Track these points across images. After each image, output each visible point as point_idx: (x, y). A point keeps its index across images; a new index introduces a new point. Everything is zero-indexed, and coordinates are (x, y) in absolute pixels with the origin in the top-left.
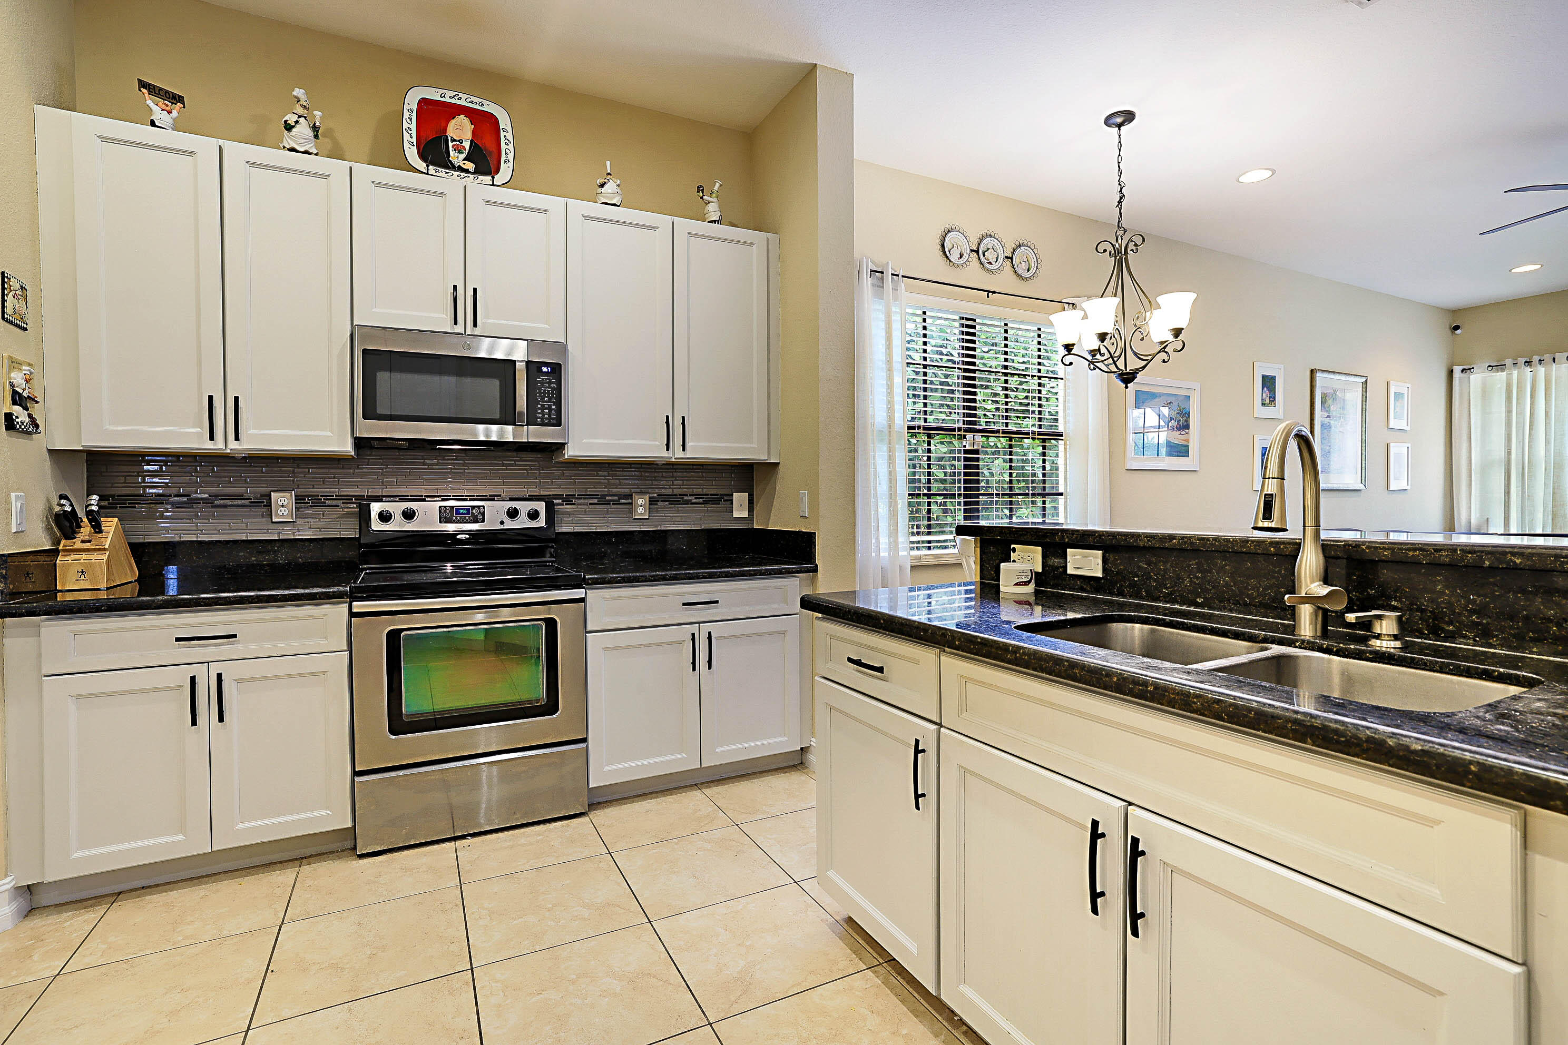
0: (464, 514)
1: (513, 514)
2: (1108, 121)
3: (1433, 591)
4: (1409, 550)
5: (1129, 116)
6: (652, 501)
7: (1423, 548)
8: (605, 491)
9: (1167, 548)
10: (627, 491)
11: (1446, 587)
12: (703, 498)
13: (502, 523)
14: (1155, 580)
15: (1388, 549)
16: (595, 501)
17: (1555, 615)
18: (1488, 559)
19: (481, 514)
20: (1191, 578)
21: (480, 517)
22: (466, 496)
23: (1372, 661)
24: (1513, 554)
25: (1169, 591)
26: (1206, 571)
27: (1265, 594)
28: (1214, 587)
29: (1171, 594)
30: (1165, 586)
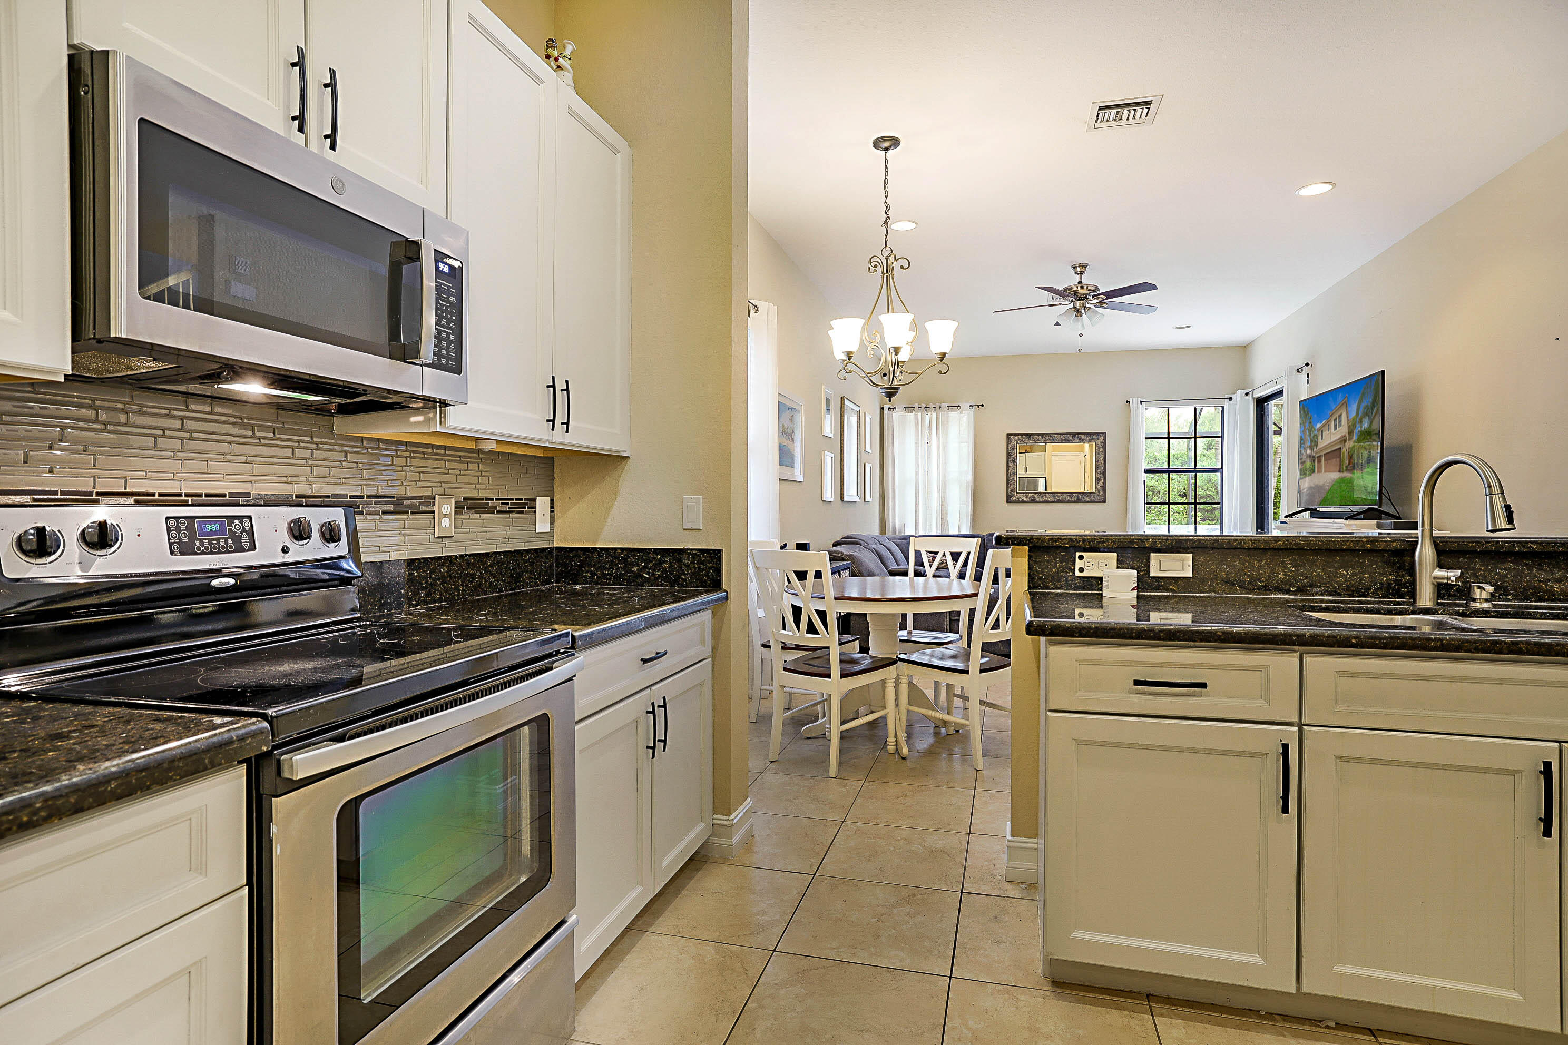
0: (215, 533)
1: (299, 532)
2: (877, 144)
3: (1474, 569)
4: (1469, 542)
5: (895, 142)
6: (459, 508)
7: (1478, 541)
8: (401, 492)
9: (1272, 549)
10: (428, 493)
11: (1482, 565)
12: (508, 504)
13: (285, 550)
14: (1249, 576)
15: (1455, 542)
16: (389, 507)
17: (1543, 578)
18: (1518, 546)
19: (246, 532)
20: (1285, 572)
21: (246, 541)
22: (187, 495)
23: (1495, 617)
24: (1532, 542)
25: (1263, 584)
26: (1299, 565)
27: (1352, 580)
28: (1306, 578)
29: (1265, 586)
30: (1259, 580)
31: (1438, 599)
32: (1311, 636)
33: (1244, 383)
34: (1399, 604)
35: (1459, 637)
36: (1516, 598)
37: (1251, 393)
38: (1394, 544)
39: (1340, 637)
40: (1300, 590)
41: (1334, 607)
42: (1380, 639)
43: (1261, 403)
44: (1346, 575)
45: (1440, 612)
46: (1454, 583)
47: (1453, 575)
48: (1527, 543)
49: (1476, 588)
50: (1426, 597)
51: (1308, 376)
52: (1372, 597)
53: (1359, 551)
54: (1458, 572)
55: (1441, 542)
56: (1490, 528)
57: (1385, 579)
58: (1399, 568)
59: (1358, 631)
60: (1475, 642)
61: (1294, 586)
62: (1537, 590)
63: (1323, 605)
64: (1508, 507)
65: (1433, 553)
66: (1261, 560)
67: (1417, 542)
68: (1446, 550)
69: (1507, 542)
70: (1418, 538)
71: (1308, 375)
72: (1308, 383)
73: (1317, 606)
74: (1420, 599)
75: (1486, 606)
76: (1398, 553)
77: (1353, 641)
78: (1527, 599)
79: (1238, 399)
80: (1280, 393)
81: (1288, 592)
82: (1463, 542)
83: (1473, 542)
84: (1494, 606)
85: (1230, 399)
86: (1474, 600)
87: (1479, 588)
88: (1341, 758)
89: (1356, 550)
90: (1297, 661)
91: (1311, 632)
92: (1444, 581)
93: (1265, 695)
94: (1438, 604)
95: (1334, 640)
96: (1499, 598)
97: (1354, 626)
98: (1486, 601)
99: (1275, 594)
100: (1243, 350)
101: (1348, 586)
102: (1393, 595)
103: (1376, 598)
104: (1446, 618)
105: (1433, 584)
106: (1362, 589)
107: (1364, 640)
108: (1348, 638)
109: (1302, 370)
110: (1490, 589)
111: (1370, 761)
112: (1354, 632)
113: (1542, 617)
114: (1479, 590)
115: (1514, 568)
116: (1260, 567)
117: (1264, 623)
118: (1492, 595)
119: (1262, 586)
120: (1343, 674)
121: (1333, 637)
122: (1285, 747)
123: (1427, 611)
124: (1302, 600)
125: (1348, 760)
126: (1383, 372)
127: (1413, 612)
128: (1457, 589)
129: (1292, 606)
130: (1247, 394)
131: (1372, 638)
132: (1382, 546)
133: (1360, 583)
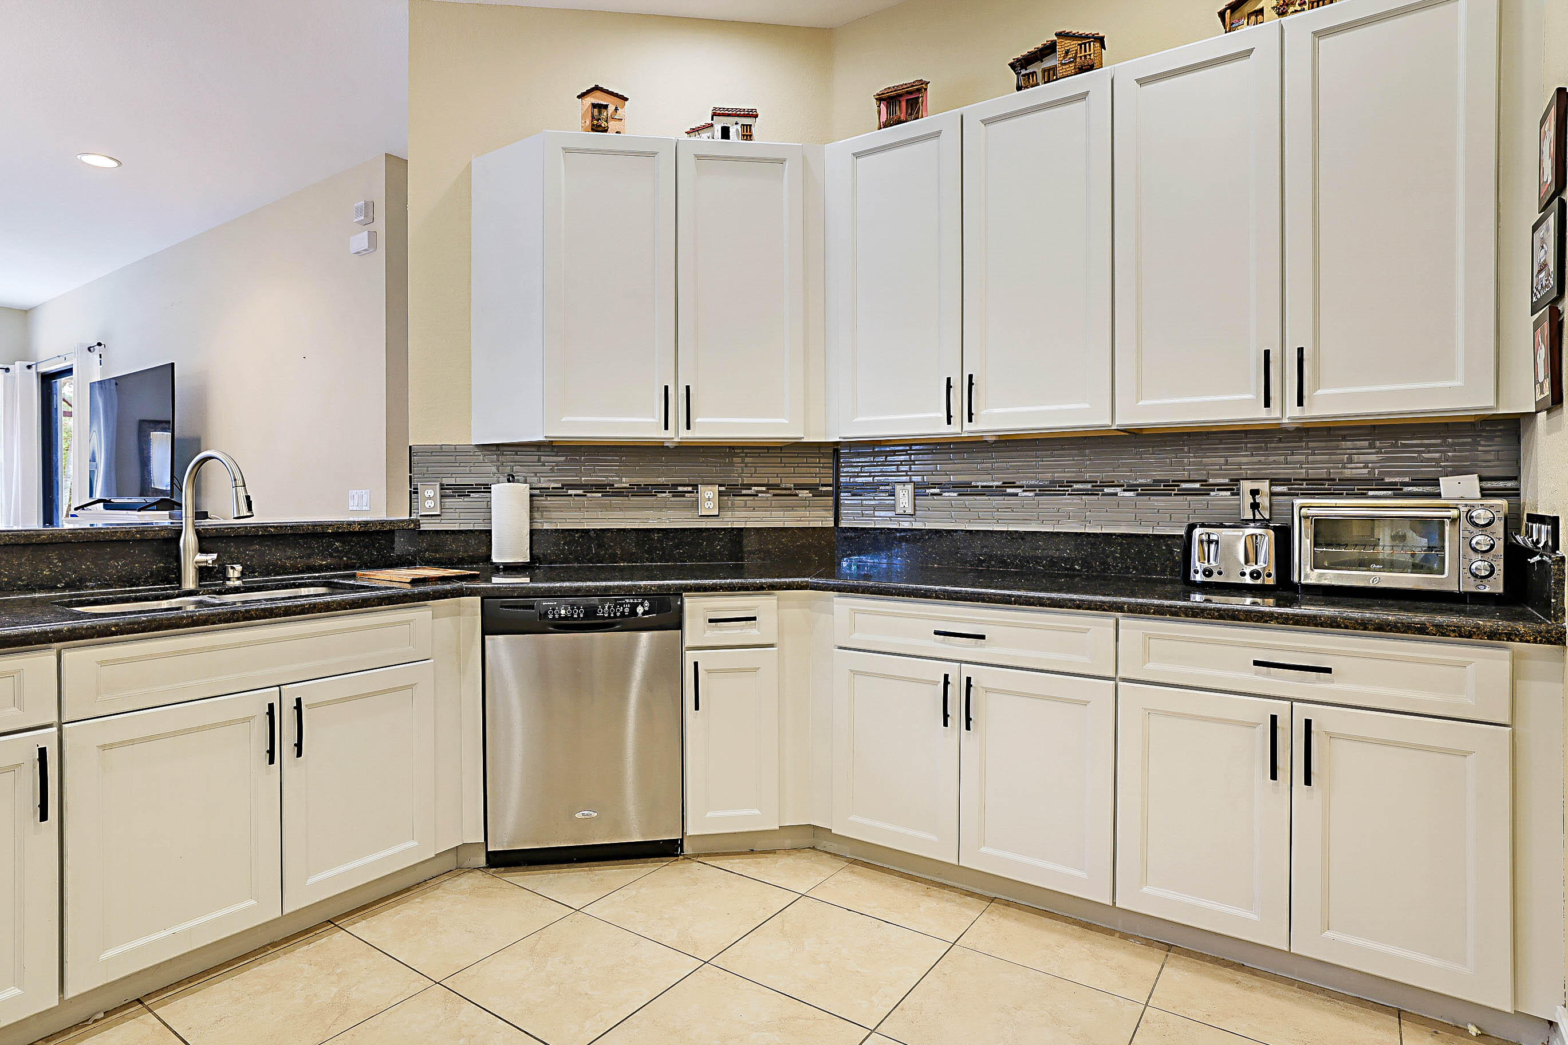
3: (230, 552)
9: (35, 543)
11: (236, 549)
17: (279, 555)
18: (261, 531)
20: (50, 568)
23: (243, 592)
24: (271, 527)
25: (25, 583)
26: (66, 560)
27: (123, 570)
28: (75, 572)
29: (28, 585)
30: (20, 579)
31: (200, 581)
32: (69, 630)
33: (26, 356)
34: (167, 589)
35: (206, 612)
36: (261, 574)
37: (34, 366)
38: (163, 533)
39: (100, 627)
40: (68, 586)
41: (103, 599)
42: (139, 623)
43: (48, 381)
44: (118, 565)
45: (201, 593)
46: (211, 566)
47: (210, 558)
48: (267, 527)
49: (229, 568)
50: (190, 582)
51: (101, 357)
52: (143, 586)
53: (130, 541)
54: (215, 556)
55: (203, 529)
56: (236, 516)
57: (154, 567)
58: (168, 556)
59: (118, 619)
60: (219, 614)
61: (62, 582)
62: (275, 565)
63: (92, 598)
64: (248, 498)
65: (195, 539)
66: (22, 557)
67: (182, 530)
68: (207, 537)
69: (253, 527)
70: (182, 526)
71: (100, 355)
72: (101, 364)
73: (84, 600)
74: (185, 583)
75: (238, 583)
76: (166, 541)
77: (113, 629)
78: (268, 575)
79: (18, 371)
80: (69, 371)
81: (54, 588)
82: (220, 528)
83: (227, 529)
84: (243, 582)
85: (7, 370)
86: (229, 579)
87: (232, 568)
88: (104, 747)
89: (125, 541)
90: (54, 658)
91: (70, 626)
92: (204, 564)
93: (17, 701)
94: (200, 586)
95: (94, 631)
96: (249, 575)
97: (116, 614)
98: (238, 579)
99: (39, 593)
100: (25, 314)
101: (119, 577)
102: (163, 582)
103: (147, 586)
104: (206, 598)
105: (195, 568)
106: (133, 578)
107: (123, 627)
108: (108, 627)
109: (94, 349)
110: (239, 568)
111: (133, 742)
112: (113, 620)
113: (277, 588)
114: (232, 570)
115: (259, 550)
116: (20, 565)
117: (18, 624)
118: (242, 573)
119: (23, 585)
120: (103, 663)
121: (93, 628)
122: (43, 752)
123: (190, 593)
124: (71, 596)
125: (111, 746)
126: (173, 364)
127: (179, 596)
128: (217, 571)
129: (56, 603)
130: (29, 367)
131: (130, 624)
132: (151, 536)
133: (131, 571)
